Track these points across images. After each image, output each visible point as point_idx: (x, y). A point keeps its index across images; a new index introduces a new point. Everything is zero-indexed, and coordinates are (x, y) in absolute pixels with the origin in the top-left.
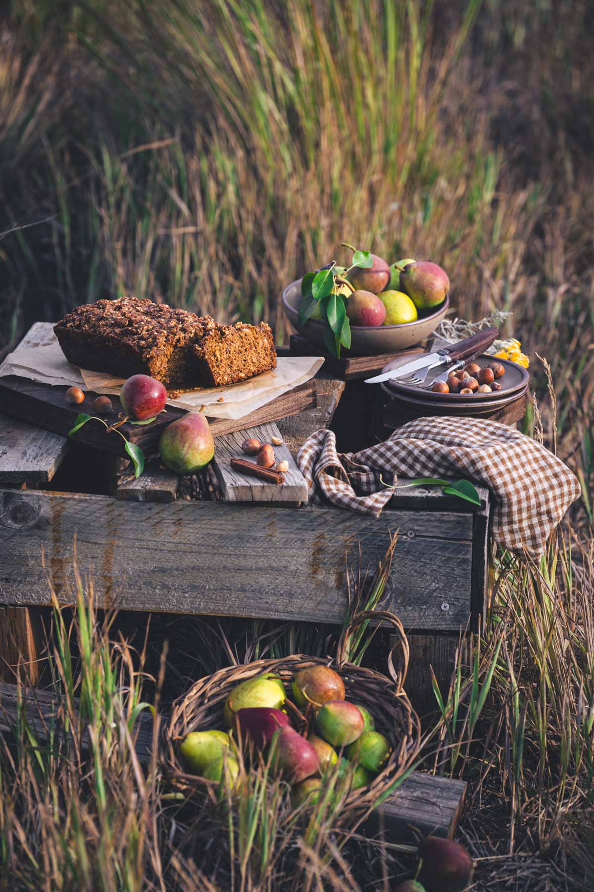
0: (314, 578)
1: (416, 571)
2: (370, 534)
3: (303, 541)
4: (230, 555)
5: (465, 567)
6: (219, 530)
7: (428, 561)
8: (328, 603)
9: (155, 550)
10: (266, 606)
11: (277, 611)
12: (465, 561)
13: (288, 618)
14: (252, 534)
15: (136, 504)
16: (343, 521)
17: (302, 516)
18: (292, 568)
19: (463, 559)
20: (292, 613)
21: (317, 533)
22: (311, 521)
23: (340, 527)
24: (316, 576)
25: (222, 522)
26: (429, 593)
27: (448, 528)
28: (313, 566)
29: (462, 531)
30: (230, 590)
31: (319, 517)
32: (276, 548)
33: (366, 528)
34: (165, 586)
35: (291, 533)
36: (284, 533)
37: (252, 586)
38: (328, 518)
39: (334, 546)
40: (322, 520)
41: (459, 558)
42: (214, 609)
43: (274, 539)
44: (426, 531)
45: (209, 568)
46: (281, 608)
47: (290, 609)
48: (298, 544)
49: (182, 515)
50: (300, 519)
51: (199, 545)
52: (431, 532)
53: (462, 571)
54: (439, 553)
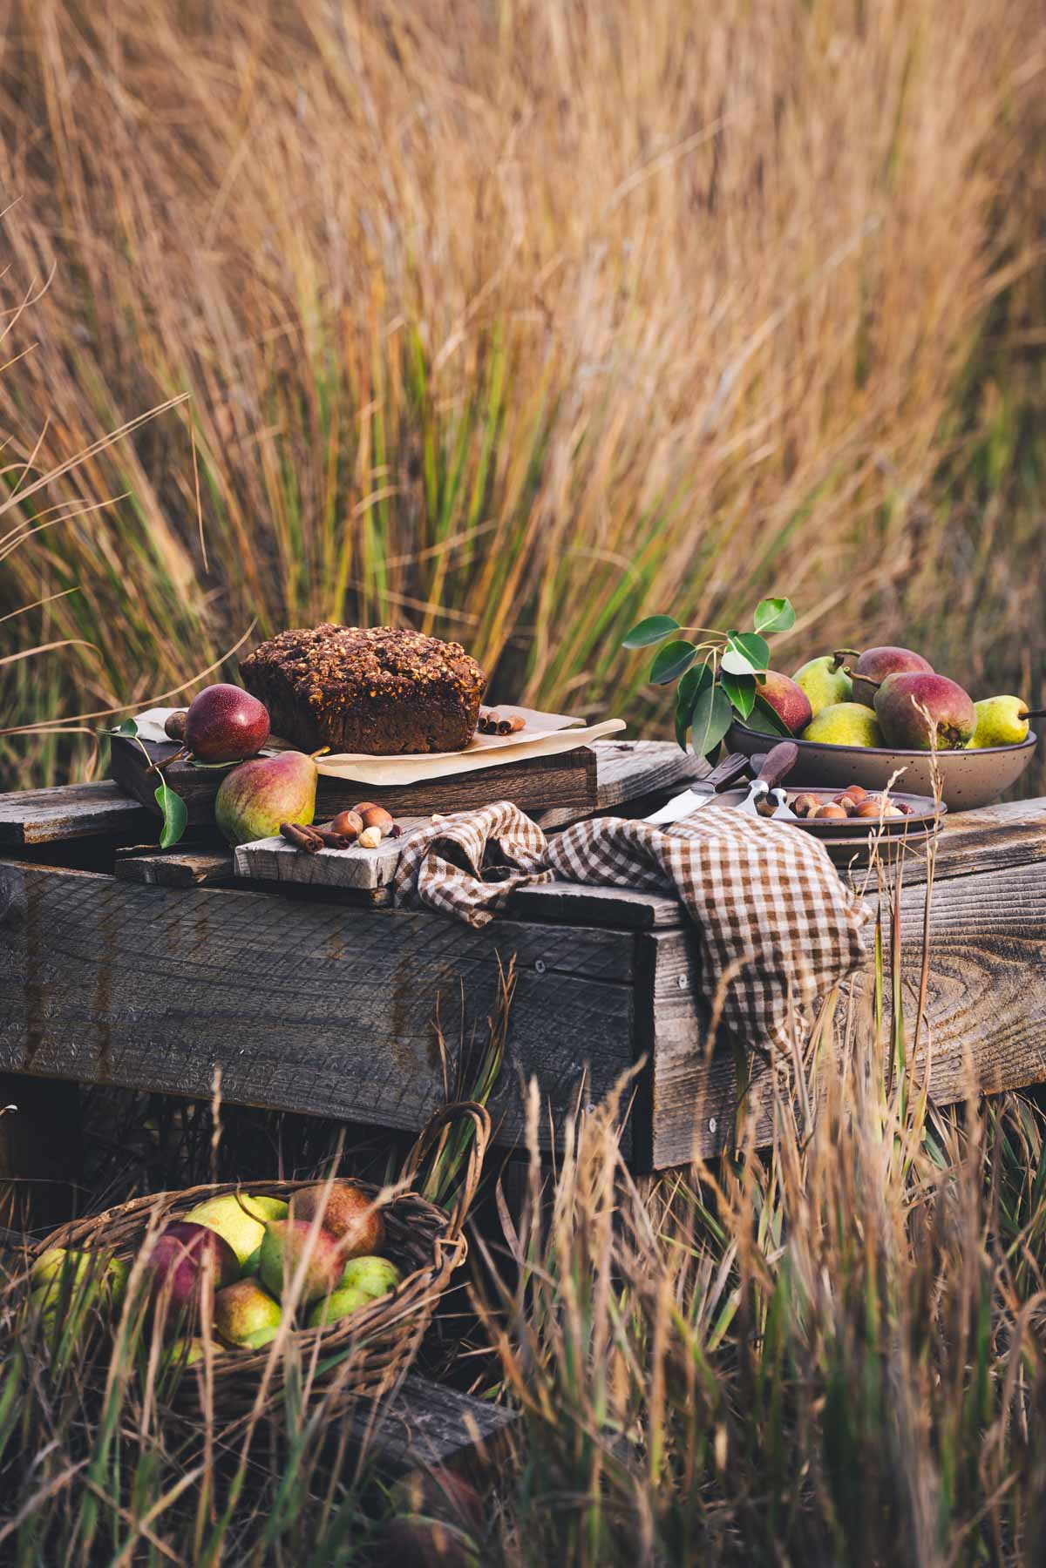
0: (396, 1042)
1: (547, 1039)
2: (478, 962)
3: (380, 971)
4: (275, 991)
5: (620, 1034)
6: (259, 942)
7: (564, 1020)
8: (417, 1094)
9: (169, 976)
10: (327, 1092)
11: (343, 1103)
12: (618, 1022)
13: (359, 1119)
14: (306, 953)
15: (142, 888)
16: (438, 936)
17: (379, 923)
18: (365, 1021)
19: (616, 1017)
20: (365, 1108)
21: (400, 957)
22: (392, 933)
23: (434, 947)
24: (399, 1039)
25: (263, 928)
26: (566, 1081)
27: (593, 957)
28: (394, 1019)
29: (613, 963)
30: (276, 1059)
31: (402, 926)
32: (340, 982)
33: (471, 950)
34: (183, 1048)
35: (362, 953)
36: (352, 954)
37: (306, 1054)
38: (416, 929)
39: (424, 983)
40: (406, 932)
41: (610, 1017)
42: (252, 1095)
43: (337, 965)
44: (559, 961)
45: (245, 1014)
46: (348, 1097)
47: (360, 1099)
48: (372, 975)
49: (207, 910)
50: (376, 928)
51: (230, 970)
52: (569, 963)
53: (615, 1043)
54: (579, 1004)
